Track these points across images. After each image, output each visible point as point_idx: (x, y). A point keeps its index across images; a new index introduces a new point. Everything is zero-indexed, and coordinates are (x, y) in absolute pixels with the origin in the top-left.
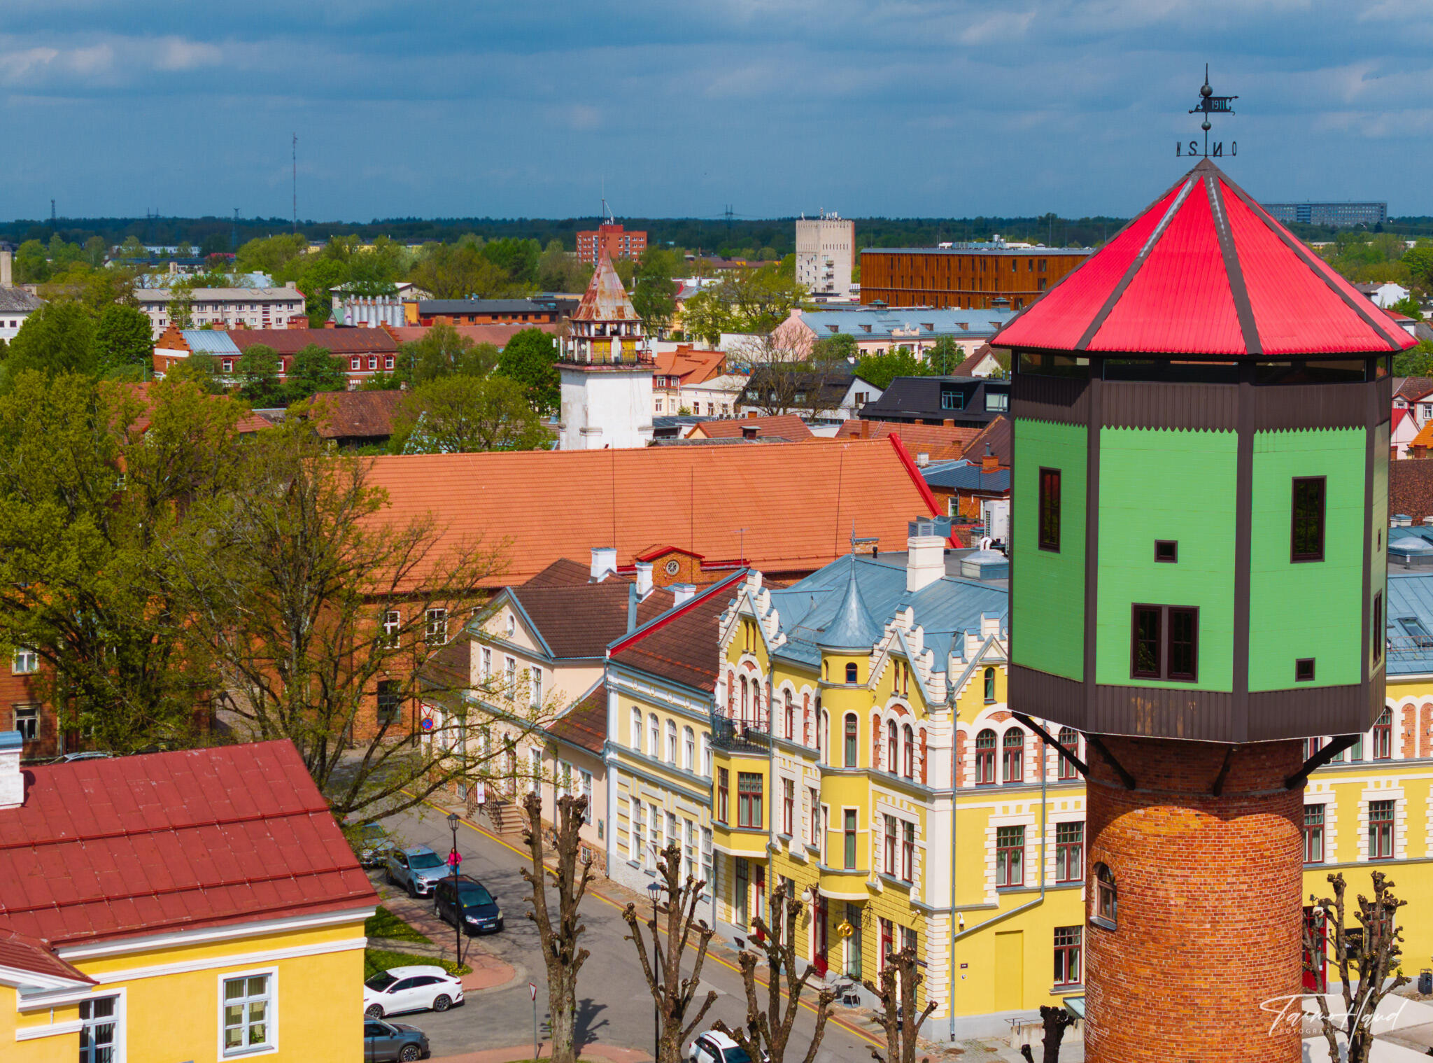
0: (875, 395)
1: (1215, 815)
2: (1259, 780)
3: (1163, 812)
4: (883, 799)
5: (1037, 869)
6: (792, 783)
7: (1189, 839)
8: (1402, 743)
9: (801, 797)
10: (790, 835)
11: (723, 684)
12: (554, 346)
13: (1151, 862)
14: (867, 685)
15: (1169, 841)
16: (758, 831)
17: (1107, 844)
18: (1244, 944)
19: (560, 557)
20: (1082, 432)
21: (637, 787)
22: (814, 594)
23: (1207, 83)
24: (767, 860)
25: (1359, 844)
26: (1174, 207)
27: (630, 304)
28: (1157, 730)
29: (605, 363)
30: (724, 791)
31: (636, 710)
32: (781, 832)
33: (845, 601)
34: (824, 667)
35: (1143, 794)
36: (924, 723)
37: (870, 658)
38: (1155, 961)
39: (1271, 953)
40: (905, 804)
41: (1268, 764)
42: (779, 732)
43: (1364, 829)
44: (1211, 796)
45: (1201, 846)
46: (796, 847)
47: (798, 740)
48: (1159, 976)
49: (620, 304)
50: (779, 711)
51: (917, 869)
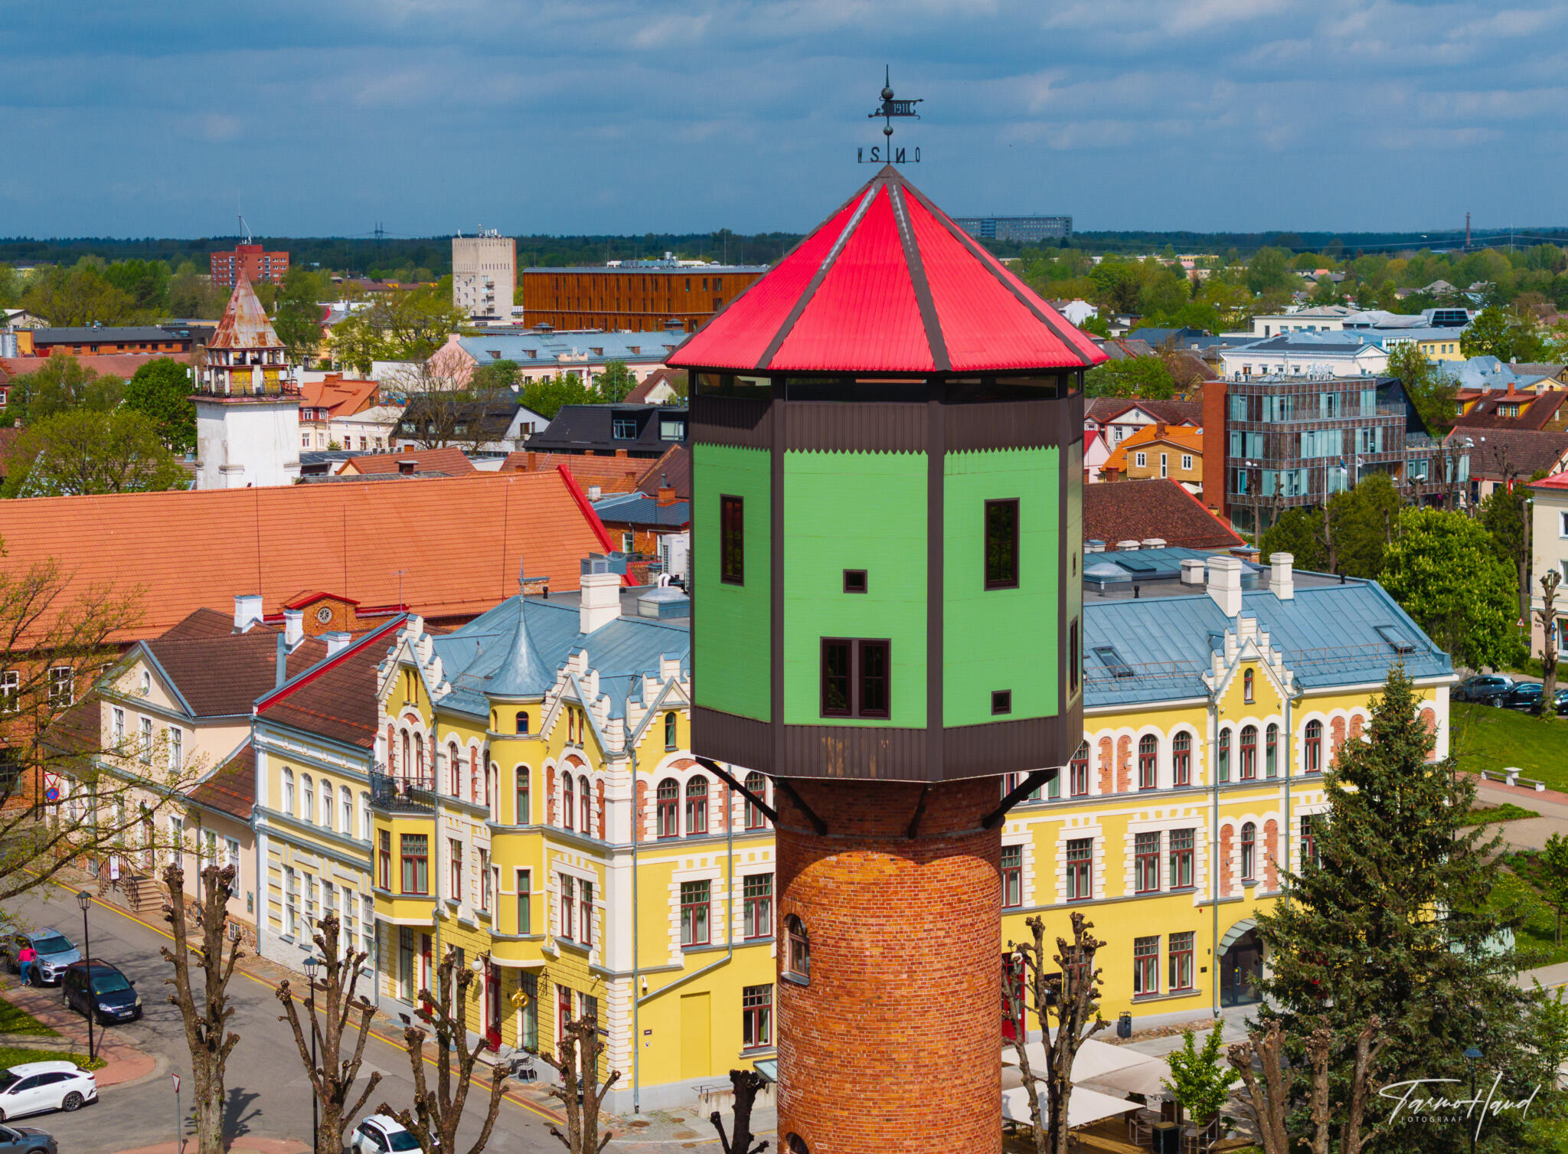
0: (542, 425)
1: (911, 859)
2: (955, 821)
3: (856, 858)
4: (558, 857)
5: (724, 925)
6: (460, 843)
7: (882, 886)
8: (1100, 778)
9: (471, 858)
10: (459, 900)
11: (383, 739)
12: (189, 376)
13: (844, 911)
14: (539, 735)
15: (863, 888)
16: (423, 897)
17: (799, 894)
18: (942, 994)
19: (199, 607)
20: (764, 457)
21: (289, 854)
22: (480, 639)
23: (888, 86)
24: (433, 928)
25: (1058, 885)
26: (857, 216)
27: (272, 330)
28: (849, 771)
29: (245, 395)
30: (386, 855)
31: (288, 770)
32: (449, 897)
33: (514, 644)
34: (492, 717)
35: (835, 839)
36: (601, 774)
37: (542, 706)
38: (850, 1016)
39: (969, 1001)
40: (583, 861)
41: (964, 803)
42: (445, 789)
43: (1062, 870)
44: (906, 840)
45: (896, 892)
46: (465, 913)
47: (465, 797)
48: (854, 1032)
49: (261, 330)
50: (444, 766)
51: (596, 931)
